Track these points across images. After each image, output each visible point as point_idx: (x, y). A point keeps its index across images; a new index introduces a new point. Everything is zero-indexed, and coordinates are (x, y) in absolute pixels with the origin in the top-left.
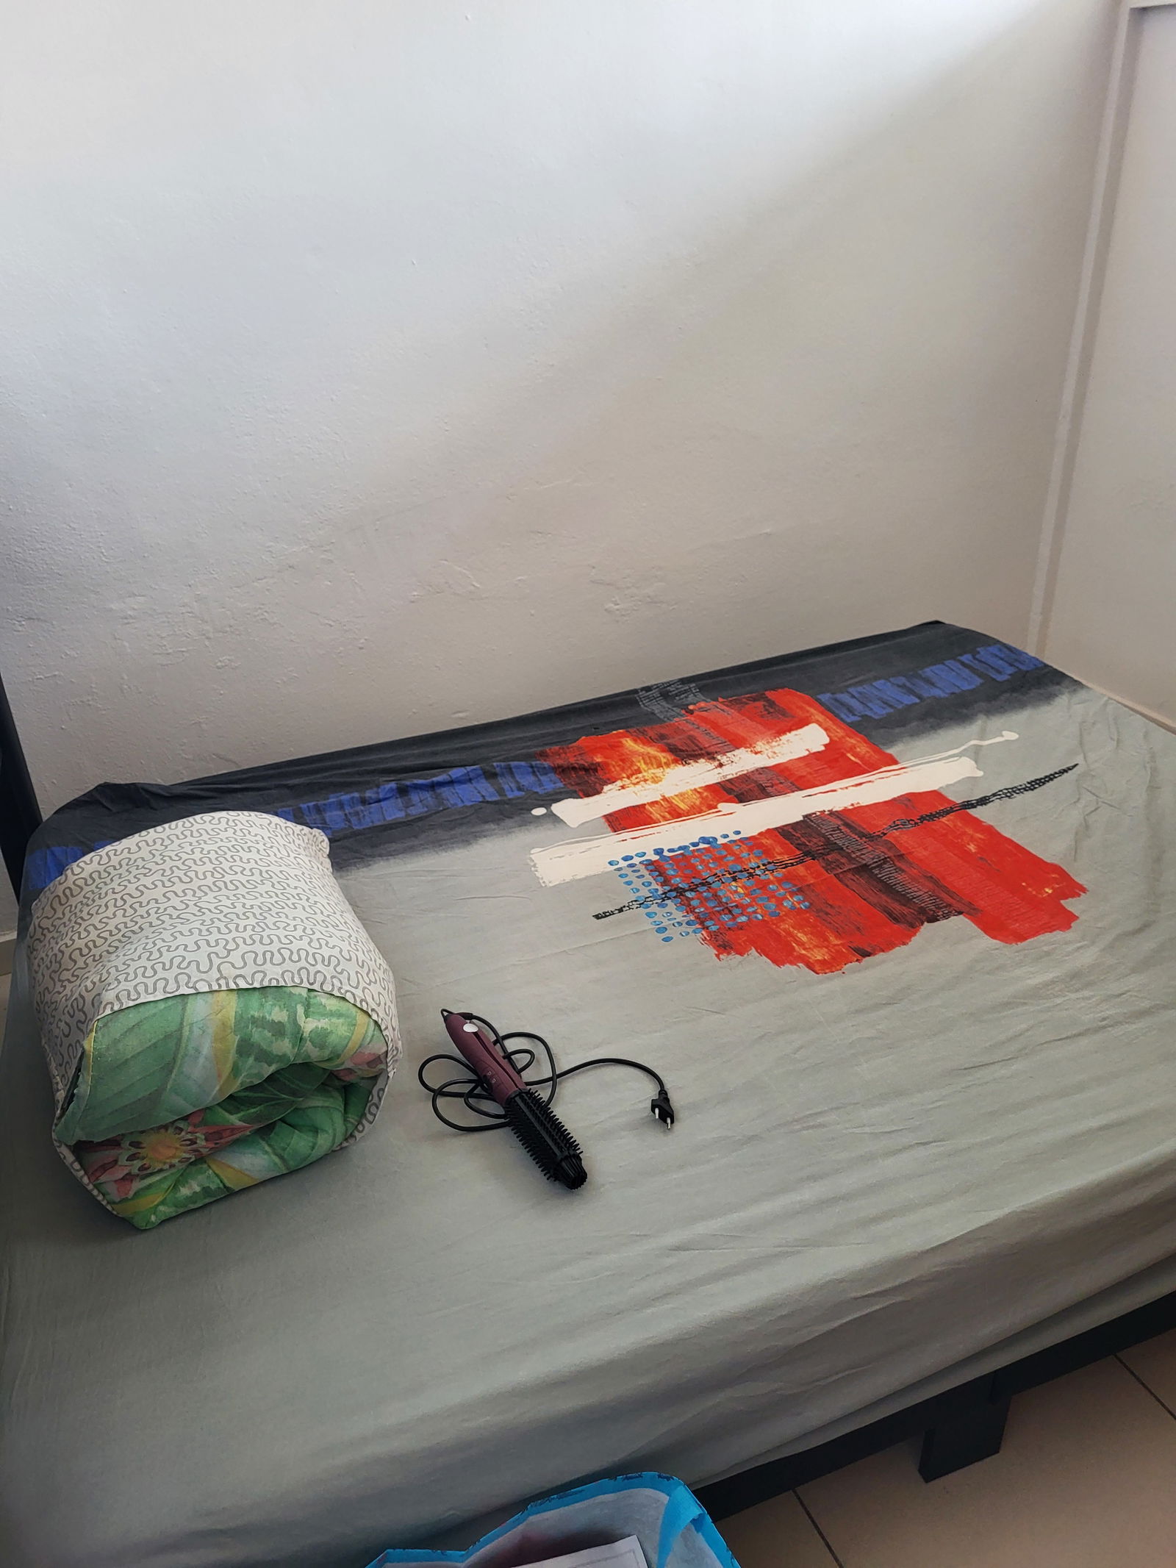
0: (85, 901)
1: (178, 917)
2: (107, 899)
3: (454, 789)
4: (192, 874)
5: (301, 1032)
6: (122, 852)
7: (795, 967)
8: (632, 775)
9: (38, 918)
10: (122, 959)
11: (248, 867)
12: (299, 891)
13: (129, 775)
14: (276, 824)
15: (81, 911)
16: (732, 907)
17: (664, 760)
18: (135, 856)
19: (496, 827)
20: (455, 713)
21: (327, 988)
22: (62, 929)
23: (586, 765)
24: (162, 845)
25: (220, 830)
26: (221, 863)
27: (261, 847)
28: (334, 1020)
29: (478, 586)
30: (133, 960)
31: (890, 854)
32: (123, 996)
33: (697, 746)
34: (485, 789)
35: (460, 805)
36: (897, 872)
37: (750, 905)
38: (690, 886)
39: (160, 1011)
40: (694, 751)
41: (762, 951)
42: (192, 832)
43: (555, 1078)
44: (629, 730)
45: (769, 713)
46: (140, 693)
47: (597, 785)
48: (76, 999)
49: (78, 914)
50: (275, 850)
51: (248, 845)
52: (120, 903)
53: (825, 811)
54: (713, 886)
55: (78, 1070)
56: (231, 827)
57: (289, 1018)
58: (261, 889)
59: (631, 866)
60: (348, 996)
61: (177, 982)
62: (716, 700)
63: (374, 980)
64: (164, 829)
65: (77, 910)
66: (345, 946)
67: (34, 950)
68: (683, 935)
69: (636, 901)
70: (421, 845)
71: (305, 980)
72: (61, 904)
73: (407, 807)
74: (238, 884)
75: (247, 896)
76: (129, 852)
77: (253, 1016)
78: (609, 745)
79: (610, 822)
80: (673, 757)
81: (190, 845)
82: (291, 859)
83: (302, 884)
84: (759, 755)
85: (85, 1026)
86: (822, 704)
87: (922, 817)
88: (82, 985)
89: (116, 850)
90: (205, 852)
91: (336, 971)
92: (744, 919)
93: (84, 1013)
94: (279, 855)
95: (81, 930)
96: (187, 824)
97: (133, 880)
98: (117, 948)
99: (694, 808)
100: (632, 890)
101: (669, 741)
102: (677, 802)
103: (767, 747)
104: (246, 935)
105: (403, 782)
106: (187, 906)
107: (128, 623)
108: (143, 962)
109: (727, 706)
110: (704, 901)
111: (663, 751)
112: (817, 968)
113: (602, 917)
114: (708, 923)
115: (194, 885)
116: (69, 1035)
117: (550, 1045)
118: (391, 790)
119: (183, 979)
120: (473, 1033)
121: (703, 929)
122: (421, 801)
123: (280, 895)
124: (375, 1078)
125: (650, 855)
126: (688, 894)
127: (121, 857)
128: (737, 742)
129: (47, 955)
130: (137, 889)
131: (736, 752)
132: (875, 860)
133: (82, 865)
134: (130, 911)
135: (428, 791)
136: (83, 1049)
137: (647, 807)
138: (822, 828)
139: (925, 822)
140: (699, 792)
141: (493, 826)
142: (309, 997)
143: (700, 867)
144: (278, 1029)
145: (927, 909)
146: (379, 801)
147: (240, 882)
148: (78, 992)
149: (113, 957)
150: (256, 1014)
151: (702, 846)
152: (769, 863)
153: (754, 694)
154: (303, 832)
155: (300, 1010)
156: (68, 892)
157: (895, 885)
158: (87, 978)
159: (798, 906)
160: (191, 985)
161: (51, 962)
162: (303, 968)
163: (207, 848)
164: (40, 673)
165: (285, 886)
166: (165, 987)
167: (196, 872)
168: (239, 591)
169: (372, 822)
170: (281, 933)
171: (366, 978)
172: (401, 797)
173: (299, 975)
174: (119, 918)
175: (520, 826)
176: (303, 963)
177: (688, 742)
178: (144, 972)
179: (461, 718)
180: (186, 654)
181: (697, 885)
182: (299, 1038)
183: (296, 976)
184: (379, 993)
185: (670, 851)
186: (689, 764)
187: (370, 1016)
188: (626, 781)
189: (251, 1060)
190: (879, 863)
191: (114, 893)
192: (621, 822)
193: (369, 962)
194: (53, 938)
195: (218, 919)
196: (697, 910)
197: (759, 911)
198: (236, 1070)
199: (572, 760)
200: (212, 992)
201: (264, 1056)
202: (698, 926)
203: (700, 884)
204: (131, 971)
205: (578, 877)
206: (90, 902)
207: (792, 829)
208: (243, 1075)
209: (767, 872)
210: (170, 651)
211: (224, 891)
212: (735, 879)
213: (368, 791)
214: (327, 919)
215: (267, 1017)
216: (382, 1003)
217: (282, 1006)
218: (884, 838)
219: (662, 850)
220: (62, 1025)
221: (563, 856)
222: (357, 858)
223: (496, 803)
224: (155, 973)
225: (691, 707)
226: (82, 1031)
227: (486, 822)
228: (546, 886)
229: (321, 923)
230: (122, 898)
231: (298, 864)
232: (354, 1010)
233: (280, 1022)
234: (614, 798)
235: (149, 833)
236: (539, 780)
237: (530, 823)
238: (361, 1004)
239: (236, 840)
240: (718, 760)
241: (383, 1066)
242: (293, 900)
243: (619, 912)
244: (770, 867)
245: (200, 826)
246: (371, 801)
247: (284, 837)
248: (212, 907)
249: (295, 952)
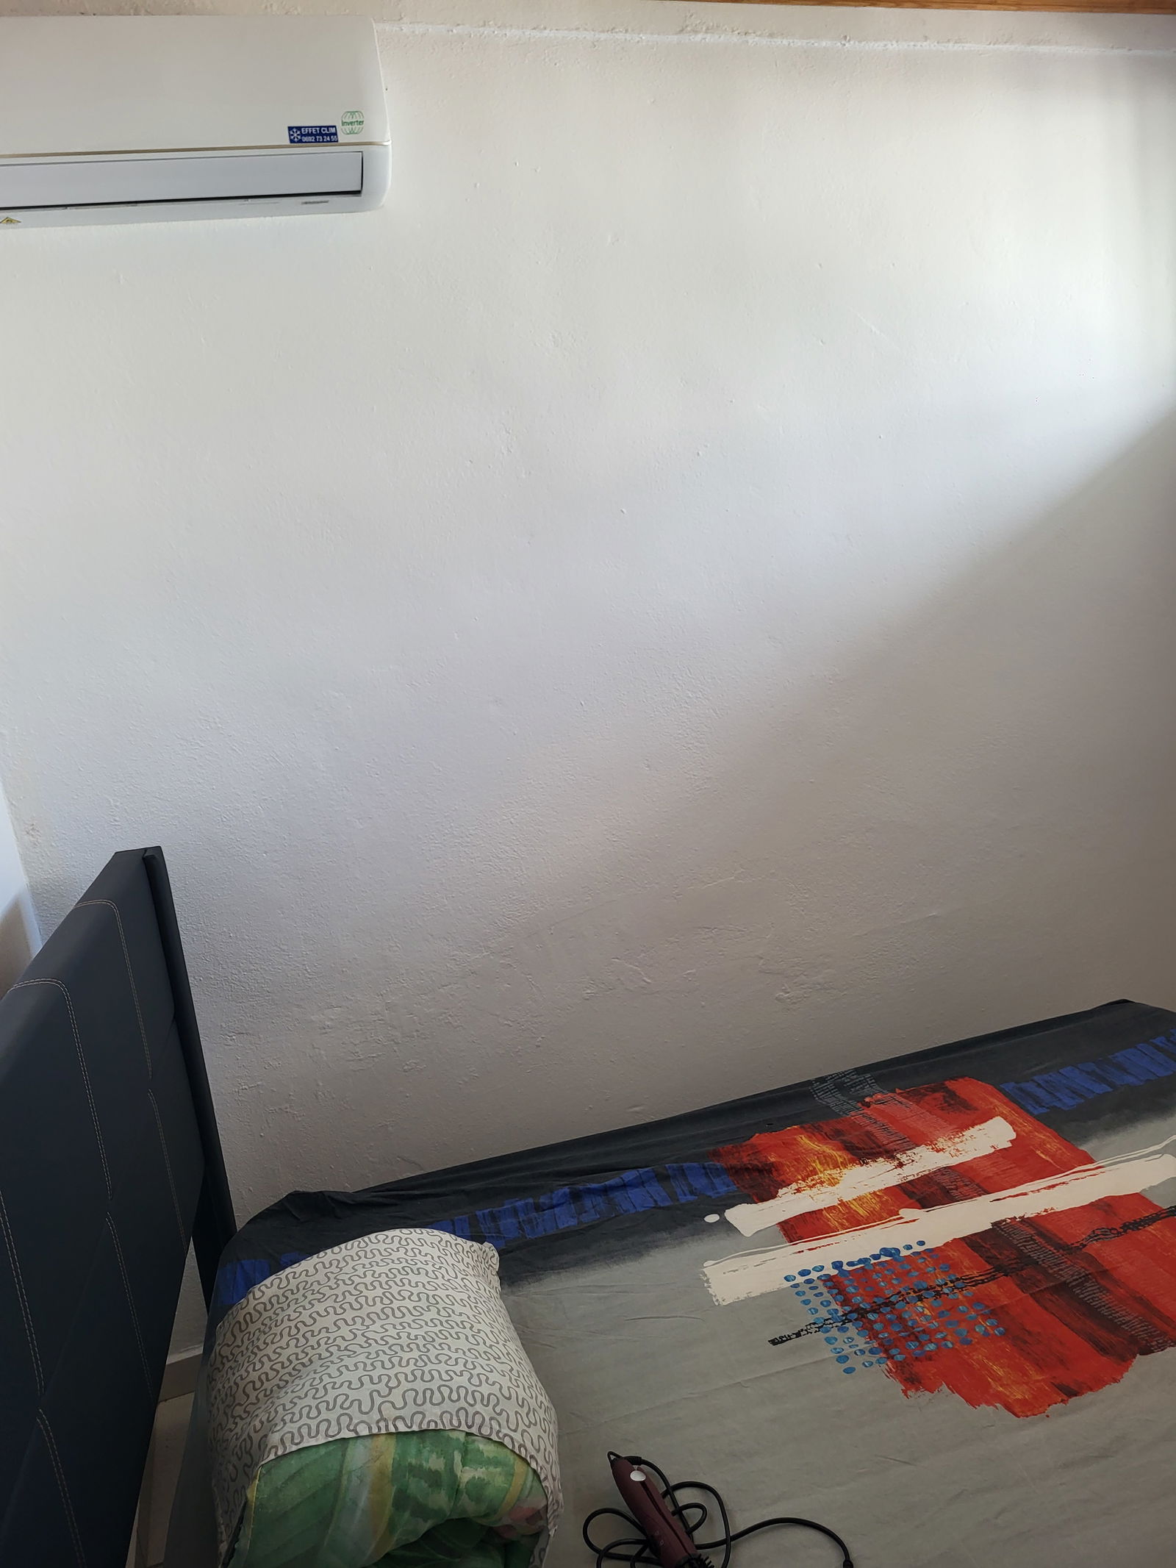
0: (262, 1327)
1: (346, 1349)
2: (282, 1327)
3: (627, 1194)
4: (362, 1300)
5: (457, 1484)
6: (300, 1275)
7: (991, 1407)
8: (808, 1176)
9: (219, 1345)
10: (290, 1396)
11: (415, 1291)
12: (464, 1318)
13: (319, 1181)
14: (447, 1241)
15: (258, 1339)
16: (919, 1332)
17: (840, 1160)
18: (313, 1279)
19: (668, 1236)
20: (630, 1108)
21: (486, 1431)
22: (240, 1359)
23: (760, 1166)
24: (337, 1267)
25: (393, 1250)
26: (391, 1287)
27: (429, 1268)
28: (491, 1469)
29: (649, 981)
30: (300, 1398)
31: (1091, 1270)
32: (288, 1437)
33: (875, 1143)
34: (657, 1192)
35: (633, 1211)
36: (1101, 1292)
37: (937, 1331)
38: (872, 1307)
39: (321, 1457)
40: (872, 1148)
41: (955, 1388)
42: (366, 1252)
43: (730, 1541)
44: (804, 1125)
45: (949, 1106)
46: (333, 1098)
47: (772, 1188)
48: (245, 1439)
49: (255, 1342)
50: (443, 1271)
51: (418, 1266)
52: (294, 1331)
53: (1015, 1218)
54: (897, 1306)
55: (241, 1520)
56: (403, 1246)
57: (446, 1465)
58: (427, 1316)
59: (809, 1281)
60: (507, 1441)
61: (339, 1424)
62: (893, 1091)
63: (534, 1422)
64: (341, 1249)
65: (255, 1339)
66: (505, 1382)
67: (213, 1380)
68: (866, 1366)
69: (814, 1324)
70: (594, 1256)
71: (463, 1422)
72: (241, 1331)
73: (580, 1214)
74: (405, 1310)
75: (413, 1325)
76: (307, 1275)
77: (410, 1464)
78: (784, 1143)
79: (784, 1230)
80: (849, 1156)
81: (363, 1267)
82: (459, 1280)
83: (467, 1310)
84: (941, 1152)
85: (251, 1469)
86: (1006, 1094)
87: (1124, 1224)
88: (252, 1424)
89: (295, 1273)
90: (376, 1275)
91: (495, 1411)
92: (932, 1347)
93: (251, 1455)
94: (447, 1277)
95: (256, 1360)
96: (363, 1244)
97: (308, 1306)
98: (287, 1382)
99: (874, 1215)
100: (810, 1310)
101: (844, 1138)
102: (855, 1207)
103: (950, 1143)
104: (408, 1370)
105: (577, 1186)
106: (355, 1336)
107: (326, 1033)
108: (309, 1401)
109: (905, 1098)
110: (887, 1324)
111: (839, 1149)
112: (1017, 1410)
113: (779, 1343)
114: (893, 1352)
115: (363, 1313)
116: (236, 1479)
117: (724, 1498)
118: (565, 1194)
119: (345, 1420)
120: (641, 1482)
121: (888, 1358)
122: (594, 1207)
123: (445, 1324)
124: (537, 1535)
125: (828, 1269)
126: (871, 1316)
127: (299, 1280)
128: (915, 1140)
129: (224, 1387)
130: (310, 1316)
131: (917, 1150)
132: (1075, 1277)
133: (263, 1288)
134: (302, 1341)
135: (601, 1196)
136: (247, 1498)
137: (824, 1212)
138: (1014, 1239)
139: (1128, 1231)
140: (878, 1196)
141: (665, 1235)
142: (467, 1442)
143: (882, 1284)
144: (434, 1479)
145: (1139, 1337)
146: (552, 1207)
147: (408, 1309)
148: (246, 1433)
149: (282, 1394)
150: (414, 1462)
151: (883, 1259)
152: (958, 1279)
153: (933, 1085)
154: (473, 1249)
155: (457, 1457)
156: (248, 1317)
157: (1100, 1307)
158: (257, 1415)
159: (992, 1332)
160: (352, 1428)
161: (226, 1395)
162: (462, 1408)
163: (378, 1270)
164: (245, 1084)
165: (450, 1312)
166: (327, 1430)
167: (367, 1298)
168: (425, 997)
169: (545, 1230)
170: (443, 1367)
171: (525, 1418)
172: (573, 1203)
173: (458, 1416)
174: (292, 1349)
175: (693, 1235)
176: (462, 1403)
177: (865, 1138)
178: (309, 1413)
179: (637, 1112)
180: (376, 1060)
181: (879, 1305)
182: (455, 1491)
183: (455, 1418)
184: (539, 1437)
185: (850, 1264)
186: (867, 1163)
187: (529, 1464)
188: (802, 1184)
189: (407, 1515)
190: (1080, 1280)
191: (289, 1320)
192: (798, 1231)
193: (529, 1400)
194: (231, 1367)
195: (384, 1352)
196: (881, 1336)
197: (949, 1337)
198: (392, 1526)
199: (745, 1160)
200: (372, 1436)
201: (421, 1511)
202: (882, 1355)
203: (883, 1304)
204: (296, 1410)
205: (753, 1295)
206: (267, 1330)
207: (981, 1239)
208: (399, 1532)
209: (955, 1291)
210: (362, 1057)
211: (392, 1319)
212: (920, 1298)
213: (542, 1197)
214: (489, 1350)
215: (424, 1464)
216: (542, 1449)
217: (440, 1452)
218: (1084, 1250)
219: (841, 1263)
220: (231, 1467)
221: (737, 1270)
222: (529, 1271)
223: (668, 1208)
224: (319, 1413)
225: (867, 1100)
226: (247, 1475)
227: (658, 1230)
228: (719, 1304)
229: (483, 1355)
230: (296, 1326)
231: (465, 1286)
232: (512, 1457)
233: (437, 1471)
234: (790, 1203)
235: (326, 1254)
236: (712, 1183)
237: (704, 1231)
238: (520, 1450)
239: (407, 1261)
240: (898, 1159)
241: (542, 1523)
242: (457, 1329)
243: (797, 1337)
244: (959, 1284)
245: (374, 1246)
246: (545, 1208)
247: (453, 1255)
248: (378, 1337)
249: (454, 1389)
